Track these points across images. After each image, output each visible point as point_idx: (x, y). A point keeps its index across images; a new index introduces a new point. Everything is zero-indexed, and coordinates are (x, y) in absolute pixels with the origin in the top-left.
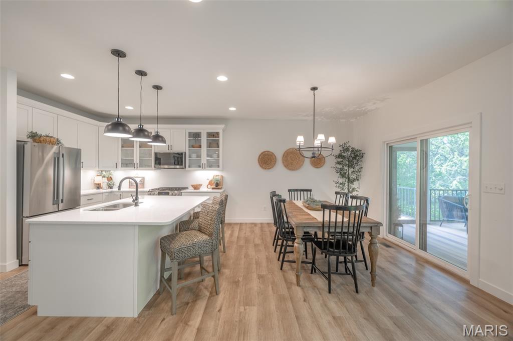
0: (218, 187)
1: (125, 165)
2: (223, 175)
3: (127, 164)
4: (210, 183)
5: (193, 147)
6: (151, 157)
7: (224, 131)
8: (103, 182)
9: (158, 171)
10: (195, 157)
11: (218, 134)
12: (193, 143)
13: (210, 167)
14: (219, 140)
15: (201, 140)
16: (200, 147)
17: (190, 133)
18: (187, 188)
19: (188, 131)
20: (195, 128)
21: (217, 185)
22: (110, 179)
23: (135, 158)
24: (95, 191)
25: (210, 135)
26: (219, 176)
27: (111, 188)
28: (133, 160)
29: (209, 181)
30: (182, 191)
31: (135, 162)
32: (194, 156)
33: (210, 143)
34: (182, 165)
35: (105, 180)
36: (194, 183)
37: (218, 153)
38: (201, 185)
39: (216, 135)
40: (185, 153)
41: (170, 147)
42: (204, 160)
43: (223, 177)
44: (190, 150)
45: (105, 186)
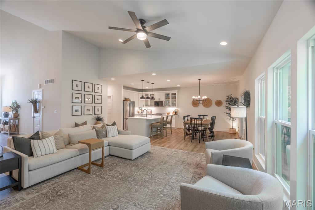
2: (179, 109)
3: (147, 105)
5: (167, 99)
6: (154, 103)
7: (178, 92)
8: (140, 111)
9: (156, 108)
13: (173, 106)
14: (176, 96)
15: (169, 96)
16: (169, 99)
17: (166, 94)
18: (165, 114)
20: (167, 92)
21: (176, 113)
22: (142, 110)
23: (149, 103)
24: (138, 114)
25: (172, 94)
26: (176, 109)
27: (142, 113)
29: (173, 111)
30: (162, 114)
31: (149, 105)
32: (167, 102)
33: (173, 97)
34: (163, 105)
36: (167, 112)
37: (175, 101)
38: (170, 113)
39: (175, 94)
40: (164, 101)
41: (159, 99)
42: (170, 104)
43: (178, 110)
44: (166, 100)
45: (140, 112)
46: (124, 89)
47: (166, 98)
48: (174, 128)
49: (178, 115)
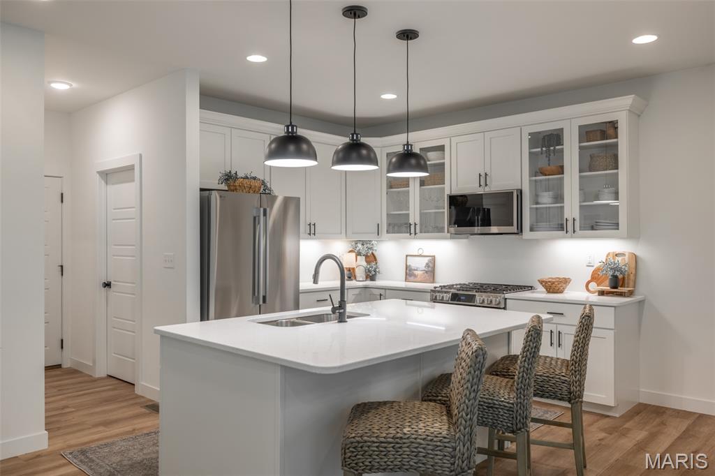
0: (620, 289)
1: (396, 228)
2: (637, 254)
3: (399, 225)
4: (595, 277)
5: (542, 173)
6: (444, 209)
7: (636, 114)
8: (359, 265)
9: (462, 242)
10: (550, 200)
11: (614, 125)
12: (543, 163)
13: (592, 228)
14: (616, 146)
15: (562, 151)
16: (561, 170)
17: (532, 136)
18: (531, 288)
19: (527, 131)
20: (544, 120)
21: (616, 282)
22: (371, 258)
23: (411, 212)
25: (588, 133)
26: (623, 254)
27: (372, 278)
28: (408, 215)
29: (592, 269)
30: (507, 296)
31: (411, 221)
32: (546, 199)
33: (592, 157)
34: (510, 224)
35: (362, 261)
36: (548, 275)
37: (614, 183)
38: (566, 281)
39: (608, 130)
40: (520, 192)
41: (484, 178)
42: (572, 208)
43: (636, 258)
44: (535, 185)
45: (360, 273)
46: (203, 106)
47: (537, 171)
48: (609, 408)
49: (641, 303)
